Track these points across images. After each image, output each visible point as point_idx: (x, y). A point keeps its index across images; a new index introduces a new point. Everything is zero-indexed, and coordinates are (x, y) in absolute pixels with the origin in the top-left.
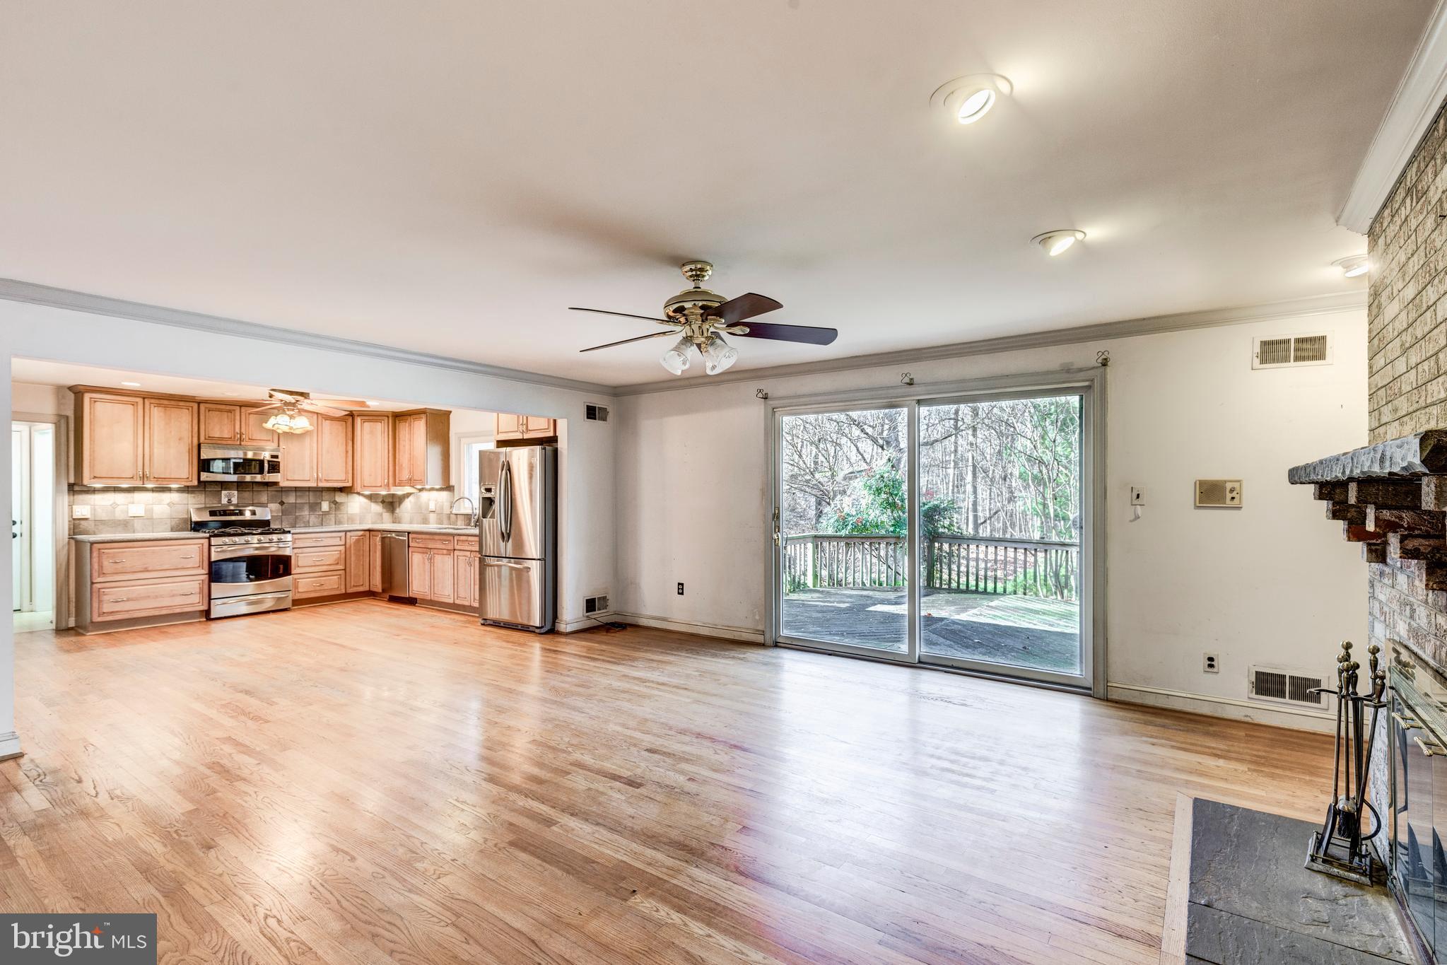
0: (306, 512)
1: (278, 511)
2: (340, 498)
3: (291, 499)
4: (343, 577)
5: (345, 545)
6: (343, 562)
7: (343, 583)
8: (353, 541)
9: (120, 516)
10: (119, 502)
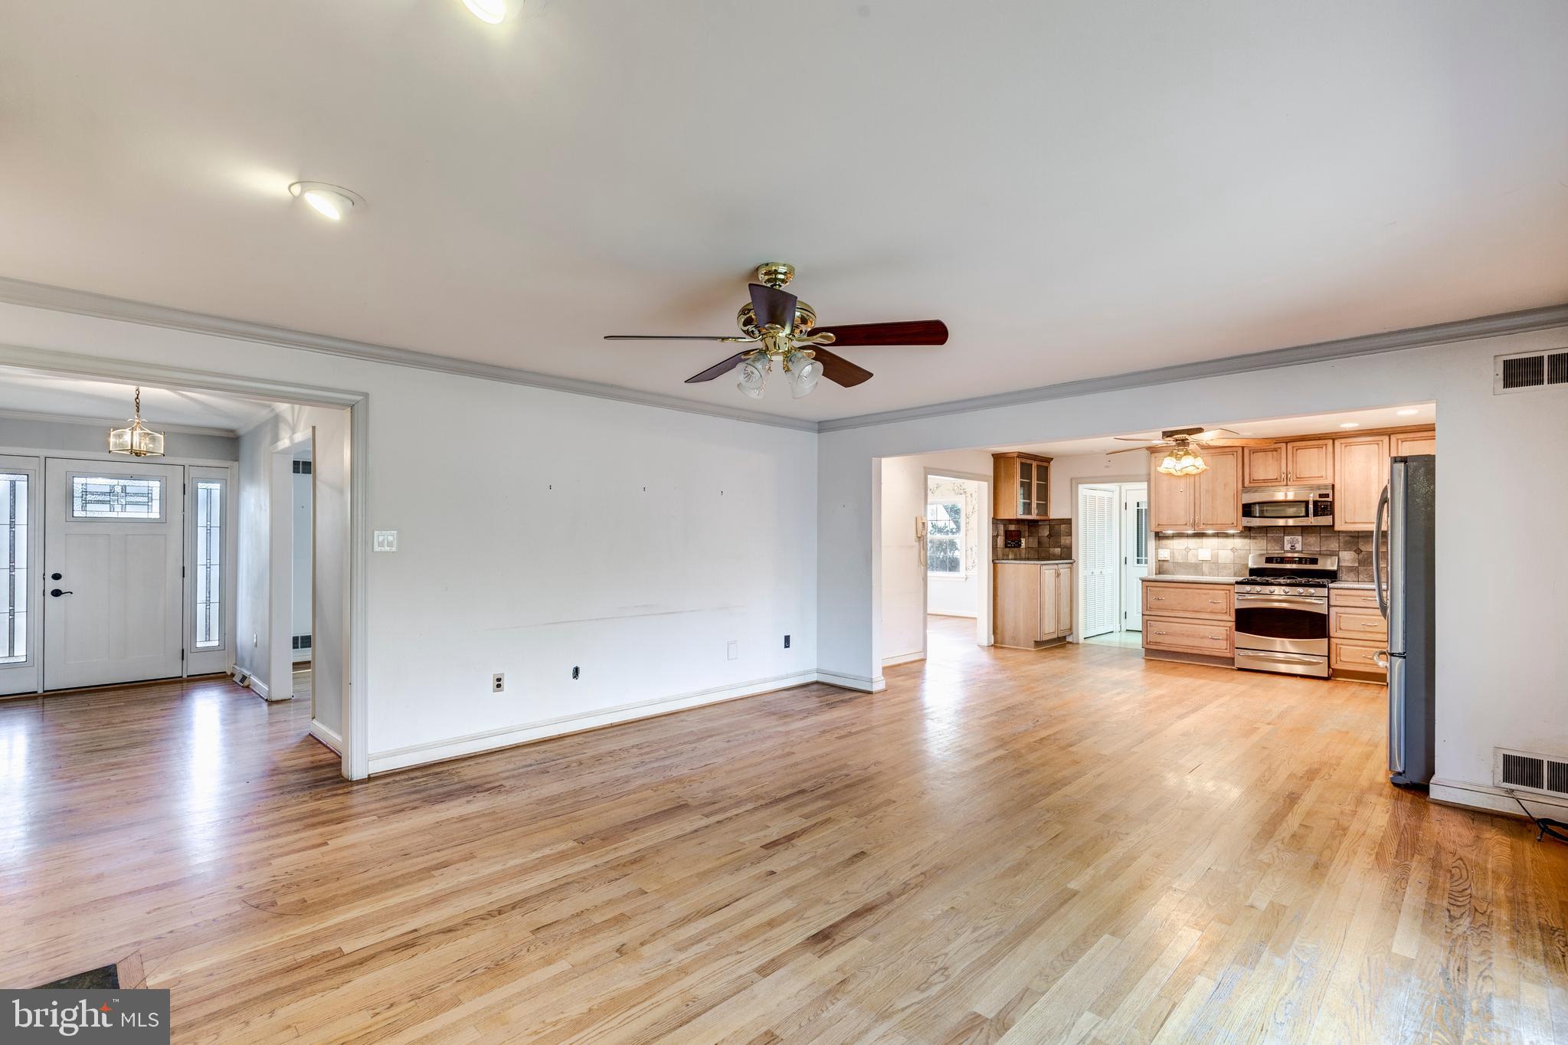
1: (1354, 561)
3: (1370, 546)
9: (1192, 559)
10: (1191, 547)
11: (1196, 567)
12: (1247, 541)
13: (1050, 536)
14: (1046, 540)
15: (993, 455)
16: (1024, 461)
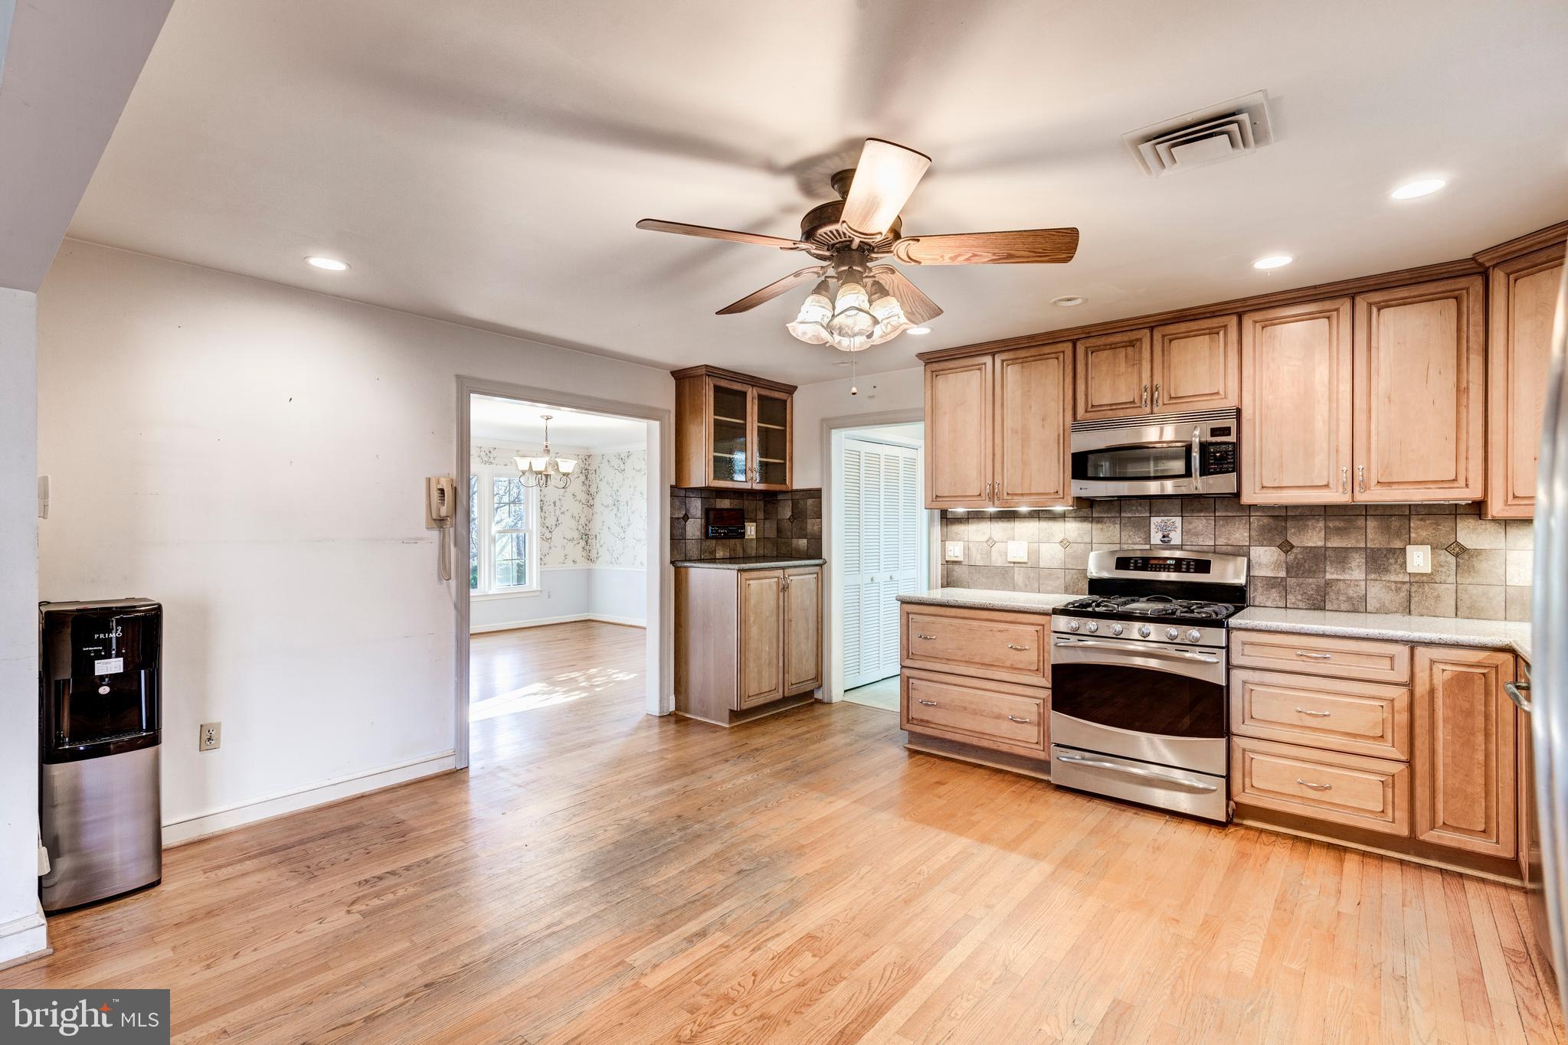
0: (1356, 570)
1: (1277, 565)
2: (1469, 534)
3: (1313, 538)
4: (1402, 787)
5: (1410, 684)
6: (1402, 735)
7: (1402, 802)
8: (1439, 679)
9: (997, 561)
10: (996, 537)
11: (1003, 575)
12: (1087, 526)
13: (793, 517)
14: (787, 525)
15: (673, 373)
16: (724, 384)
